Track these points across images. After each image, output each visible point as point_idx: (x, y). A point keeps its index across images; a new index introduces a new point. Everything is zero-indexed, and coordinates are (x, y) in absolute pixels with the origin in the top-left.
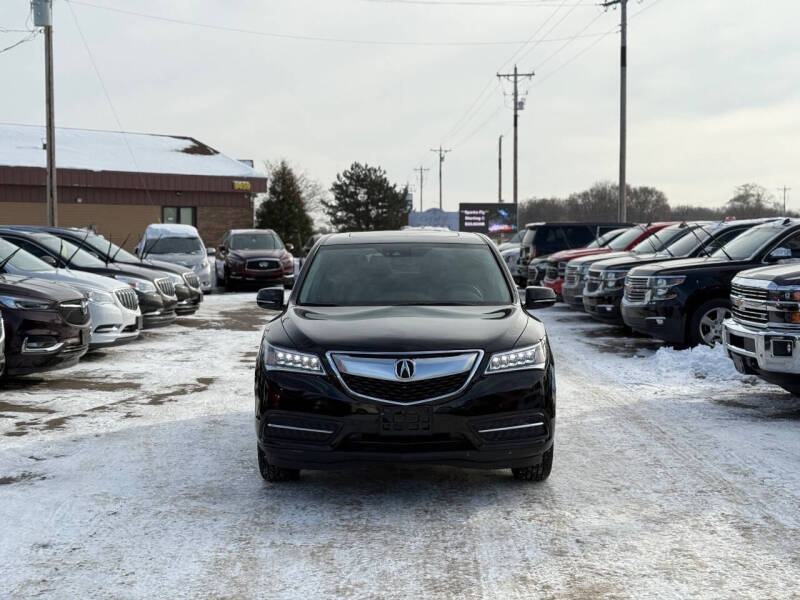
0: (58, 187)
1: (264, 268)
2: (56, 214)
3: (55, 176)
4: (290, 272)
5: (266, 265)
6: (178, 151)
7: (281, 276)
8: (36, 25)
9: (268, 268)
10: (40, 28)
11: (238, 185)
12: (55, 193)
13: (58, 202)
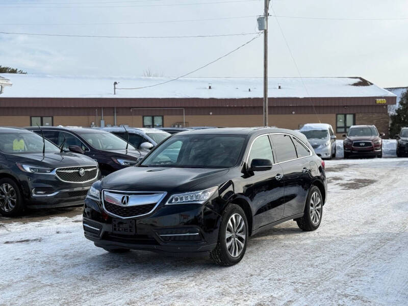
0: (269, 107)
1: (362, 146)
2: (267, 120)
3: (267, 102)
4: (378, 148)
5: (364, 144)
6: (350, 85)
7: (373, 150)
8: (260, 30)
9: (364, 146)
10: (262, 31)
11: (379, 101)
12: (267, 110)
13: (269, 114)
